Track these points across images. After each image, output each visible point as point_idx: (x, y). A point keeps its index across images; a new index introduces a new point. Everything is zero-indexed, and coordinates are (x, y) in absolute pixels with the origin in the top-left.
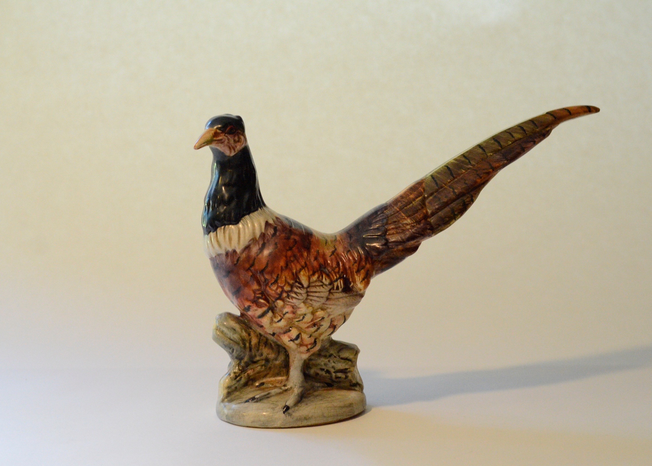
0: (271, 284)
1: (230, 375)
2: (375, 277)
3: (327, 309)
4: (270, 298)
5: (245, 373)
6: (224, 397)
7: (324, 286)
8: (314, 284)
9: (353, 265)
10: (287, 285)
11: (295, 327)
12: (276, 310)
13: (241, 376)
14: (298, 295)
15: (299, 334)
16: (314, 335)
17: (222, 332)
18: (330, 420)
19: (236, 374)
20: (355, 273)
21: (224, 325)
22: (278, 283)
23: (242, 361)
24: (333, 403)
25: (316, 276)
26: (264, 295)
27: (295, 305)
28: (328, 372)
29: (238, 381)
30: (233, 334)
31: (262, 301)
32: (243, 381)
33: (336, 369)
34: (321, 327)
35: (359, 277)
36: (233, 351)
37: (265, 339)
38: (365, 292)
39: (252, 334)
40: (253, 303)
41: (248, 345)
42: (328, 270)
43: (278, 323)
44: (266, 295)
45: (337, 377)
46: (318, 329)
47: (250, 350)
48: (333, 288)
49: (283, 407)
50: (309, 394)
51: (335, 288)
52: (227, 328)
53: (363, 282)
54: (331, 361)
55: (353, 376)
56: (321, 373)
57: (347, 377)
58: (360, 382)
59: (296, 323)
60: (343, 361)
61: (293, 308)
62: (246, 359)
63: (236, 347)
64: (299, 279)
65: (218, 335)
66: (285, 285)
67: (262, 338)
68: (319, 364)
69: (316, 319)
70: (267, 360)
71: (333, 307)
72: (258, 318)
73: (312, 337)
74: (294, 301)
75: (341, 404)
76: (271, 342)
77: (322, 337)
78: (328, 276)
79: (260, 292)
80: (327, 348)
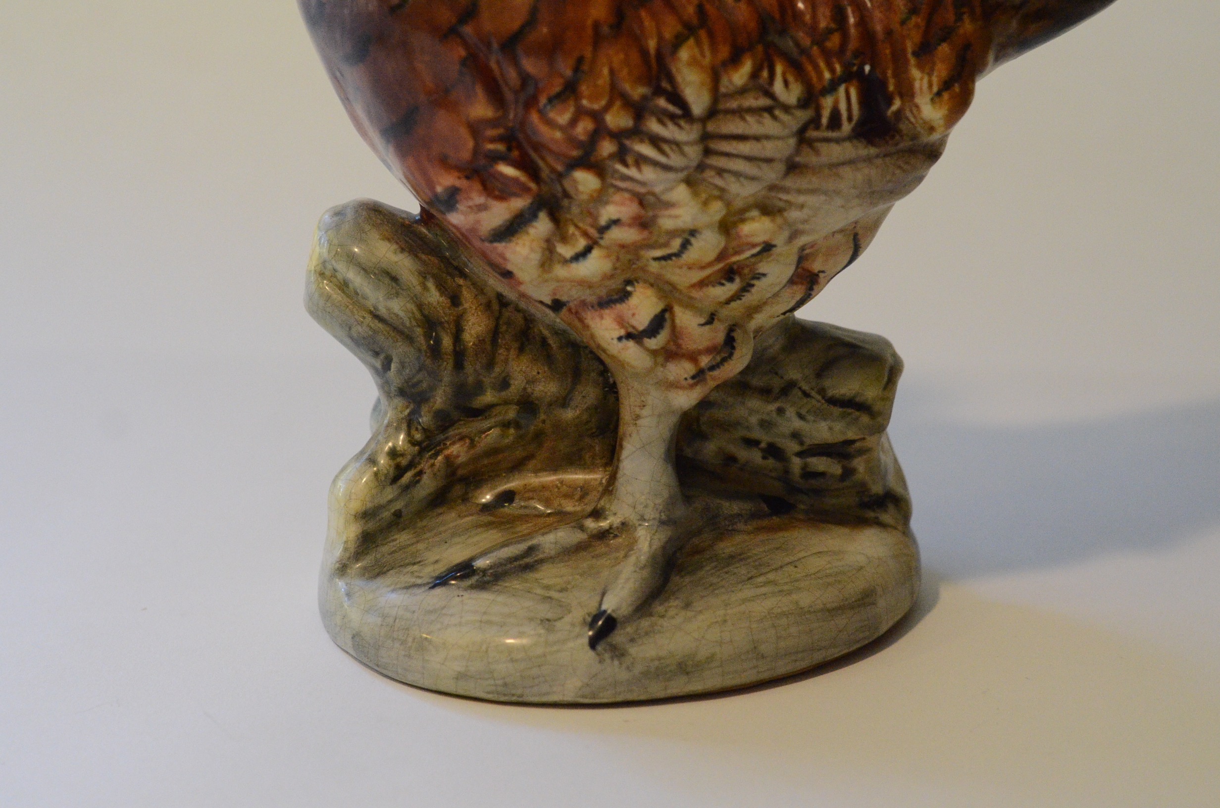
0: (550, 100)
1: (372, 461)
2: (993, 69)
3: (785, 210)
4: (543, 159)
5: (436, 455)
6: (347, 555)
7: (777, 112)
8: (734, 104)
9: (903, 23)
10: (618, 103)
11: (645, 281)
12: (569, 208)
13: (418, 469)
14: (666, 148)
15: (664, 311)
16: (724, 312)
17: (344, 286)
18: (783, 668)
19: (399, 460)
20: (910, 56)
21: (351, 259)
22: (577, 97)
23: (424, 409)
24: (794, 597)
25: (747, 67)
26: (520, 147)
27: (653, 194)
28: (774, 451)
29: (407, 488)
30: (389, 297)
31: (508, 170)
32: (428, 485)
33: (808, 442)
34: (755, 282)
35: (930, 75)
36: (386, 366)
37: (519, 319)
38: (947, 136)
39: (468, 297)
40: (467, 178)
41: (447, 342)
42: (797, 44)
43: (574, 265)
44: (525, 145)
45: (809, 474)
46: (746, 288)
47: (459, 365)
48: (815, 122)
49: (589, 619)
50: (698, 551)
51: (825, 121)
52: (365, 270)
53: (946, 96)
54: (791, 412)
55: (875, 469)
56: (743, 454)
57: (848, 472)
58: (899, 490)
59: (654, 267)
60: (837, 411)
61: (641, 203)
62: (439, 399)
63: (399, 350)
64: (671, 79)
65: (329, 298)
66: (607, 108)
67: (507, 313)
68: (736, 424)
69: (736, 253)
70: (528, 405)
71: (811, 200)
72: (491, 242)
73: (716, 322)
74: (649, 174)
75: (830, 597)
76: (546, 333)
77: (760, 320)
78: (796, 67)
79: (501, 131)
80: (773, 359)
